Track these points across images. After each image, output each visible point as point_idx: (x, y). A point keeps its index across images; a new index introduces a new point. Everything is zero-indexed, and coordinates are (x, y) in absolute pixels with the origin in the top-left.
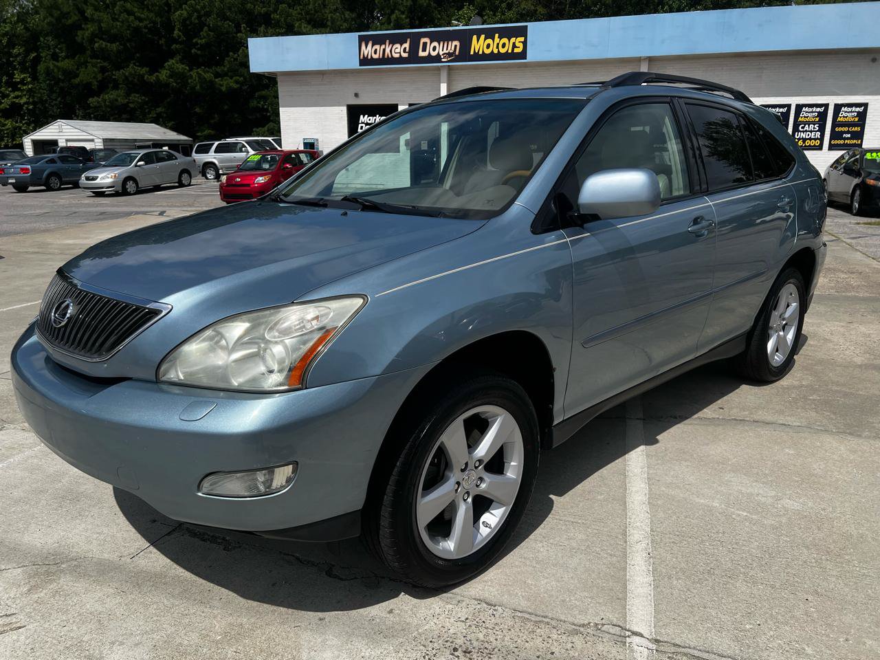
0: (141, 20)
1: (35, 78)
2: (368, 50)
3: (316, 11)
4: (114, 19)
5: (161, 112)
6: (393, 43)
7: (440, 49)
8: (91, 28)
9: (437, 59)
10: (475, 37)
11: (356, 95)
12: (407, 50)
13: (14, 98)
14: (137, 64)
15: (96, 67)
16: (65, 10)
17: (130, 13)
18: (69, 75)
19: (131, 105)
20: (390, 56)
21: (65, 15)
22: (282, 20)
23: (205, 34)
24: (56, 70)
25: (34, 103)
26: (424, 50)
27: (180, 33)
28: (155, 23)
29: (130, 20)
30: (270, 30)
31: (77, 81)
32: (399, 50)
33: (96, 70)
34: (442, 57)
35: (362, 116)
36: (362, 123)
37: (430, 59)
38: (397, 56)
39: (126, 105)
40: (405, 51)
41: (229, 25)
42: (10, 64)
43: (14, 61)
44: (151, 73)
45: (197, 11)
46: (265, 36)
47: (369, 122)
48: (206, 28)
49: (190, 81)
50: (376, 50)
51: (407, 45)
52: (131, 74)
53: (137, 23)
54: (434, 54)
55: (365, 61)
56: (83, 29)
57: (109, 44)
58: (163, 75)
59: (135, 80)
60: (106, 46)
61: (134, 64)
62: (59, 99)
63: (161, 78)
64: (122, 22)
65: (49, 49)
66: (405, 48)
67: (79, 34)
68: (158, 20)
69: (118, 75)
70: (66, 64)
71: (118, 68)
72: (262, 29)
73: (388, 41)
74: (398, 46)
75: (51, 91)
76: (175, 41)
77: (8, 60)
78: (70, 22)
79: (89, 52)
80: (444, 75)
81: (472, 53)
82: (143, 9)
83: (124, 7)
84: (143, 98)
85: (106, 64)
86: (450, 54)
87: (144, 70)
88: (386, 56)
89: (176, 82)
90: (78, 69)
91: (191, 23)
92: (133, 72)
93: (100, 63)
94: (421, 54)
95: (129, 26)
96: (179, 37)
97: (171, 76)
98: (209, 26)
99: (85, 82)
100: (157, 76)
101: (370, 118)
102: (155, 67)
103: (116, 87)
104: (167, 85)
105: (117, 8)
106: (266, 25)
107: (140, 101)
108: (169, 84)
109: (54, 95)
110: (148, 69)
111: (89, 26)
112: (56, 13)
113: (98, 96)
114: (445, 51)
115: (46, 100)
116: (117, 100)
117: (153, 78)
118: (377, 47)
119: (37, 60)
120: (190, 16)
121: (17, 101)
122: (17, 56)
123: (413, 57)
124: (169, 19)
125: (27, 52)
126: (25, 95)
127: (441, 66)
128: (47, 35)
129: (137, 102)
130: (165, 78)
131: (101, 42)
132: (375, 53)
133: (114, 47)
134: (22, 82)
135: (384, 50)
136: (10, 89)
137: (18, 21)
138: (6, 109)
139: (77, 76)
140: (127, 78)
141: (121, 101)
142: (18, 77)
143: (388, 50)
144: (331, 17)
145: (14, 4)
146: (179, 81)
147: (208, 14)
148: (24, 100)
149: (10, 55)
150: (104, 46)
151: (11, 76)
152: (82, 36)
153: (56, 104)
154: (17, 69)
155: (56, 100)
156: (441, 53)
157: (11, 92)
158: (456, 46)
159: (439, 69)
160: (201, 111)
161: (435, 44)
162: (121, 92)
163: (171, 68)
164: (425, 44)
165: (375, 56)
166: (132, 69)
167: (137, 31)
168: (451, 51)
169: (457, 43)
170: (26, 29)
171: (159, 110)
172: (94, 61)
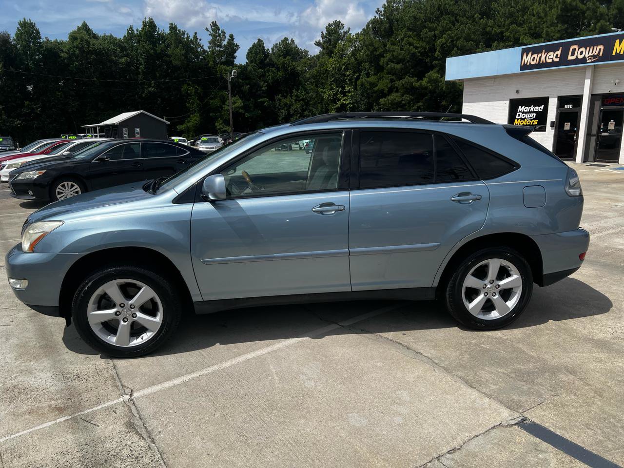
0: (417, 48)
1: (355, 88)
2: (528, 59)
3: (536, 27)
4: (402, 49)
5: (420, 106)
6: (548, 51)
7: (587, 53)
8: (389, 56)
9: (584, 60)
10: (618, 41)
11: (517, 92)
12: (559, 56)
13: (343, 100)
14: (411, 76)
15: (388, 79)
16: (376, 46)
17: (410, 44)
18: (373, 85)
19: (403, 102)
20: (544, 61)
21: (375, 49)
22: (512, 36)
23: (455, 53)
24: (366, 83)
25: (353, 103)
26: (573, 54)
27: (439, 54)
28: (425, 49)
29: (410, 49)
30: (501, 44)
31: (376, 89)
32: (552, 57)
33: (388, 81)
34: (588, 59)
35: (520, 107)
36: (520, 112)
37: (577, 61)
38: (551, 61)
39: (400, 102)
40: (557, 57)
41: (471, 44)
42: (344, 80)
43: (346, 79)
44: (417, 81)
45: (451, 37)
46: (497, 49)
47: (525, 111)
48: (455, 49)
49: (440, 84)
50: (534, 58)
51: (559, 52)
52: (406, 82)
53: (414, 50)
54: (580, 57)
55: (524, 67)
56: (384, 57)
57: (396, 65)
58: (424, 82)
59: (408, 86)
60: (394, 66)
61: (409, 76)
62: (365, 100)
63: (423, 84)
64: (406, 51)
65: (366, 70)
66: (557, 55)
67: (381, 60)
68: (427, 46)
69: (398, 83)
70: (372, 79)
71: (400, 79)
72: (495, 44)
73: (544, 51)
74: (552, 53)
75: (363, 96)
76: (436, 59)
77: (344, 78)
78: (378, 53)
79: (385, 71)
80: (589, 73)
81: (614, 54)
82: (420, 40)
83: (408, 41)
84: (411, 97)
85: (393, 77)
86: (594, 56)
87: (414, 79)
88: (541, 62)
89: (431, 86)
90: (378, 82)
91: (447, 46)
92: (407, 81)
93: (391, 77)
94: (570, 58)
95: (409, 53)
96: (438, 56)
97: (429, 82)
98: (457, 47)
99: (380, 89)
100: (421, 83)
101: (526, 108)
102: (420, 76)
103: (397, 91)
104: (426, 88)
105: (404, 42)
106: (498, 41)
107: (408, 99)
108: (428, 87)
109: (364, 97)
110: (416, 78)
111: (388, 55)
112: (371, 48)
113: (385, 98)
114: (590, 54)
115: (359, 101)
116: (395, 99)
117: (417, 85)
118: (535, 56)
119: (358, 78)
120: (447, 41)
121: (344, 102)
122: (348, 76)
123: (563, 60)
124: (434, 45)
125: (354, 73)
126: (349, 99)
127: (587, 66)
128: (365, 62)
129: (407, 99)
130: (425, 84)
131: (391, 64)
132: (533, 60)
133: (399, 66)
134: (349, 92)
135: (540, 57)
136: (342, 96)
137: (352, 55)
138: (339, 107)
139: (377, 86)
140: (403, 85)
141: (398, 99)
142: (347, 89)
143: (543, 58)
144: (547, 31)
145: (351, 45)
146: (433, 85)
147: (458, 39)
148: (348, 102)
149: (345, 75)
150: (393, 66)
151: (344, 88)
152: (383, 61)
153: (363, 103)
154: (347, 84)
155: (364, 101)
156: (587, 56)
157: (342, 97)
158: (600, 49)
159: (585, 68)
160: (446, 104)
161: (583, 49)
162: (399, 94)
163: (429, 77)
164: (574, 50)
165: (533, 63)
166: (407, 79)
167: (414, 54)
168: (595, 54)
169: (602, 47)
170: (356, 59)
171: (419, 104)
172: (387, 76)
